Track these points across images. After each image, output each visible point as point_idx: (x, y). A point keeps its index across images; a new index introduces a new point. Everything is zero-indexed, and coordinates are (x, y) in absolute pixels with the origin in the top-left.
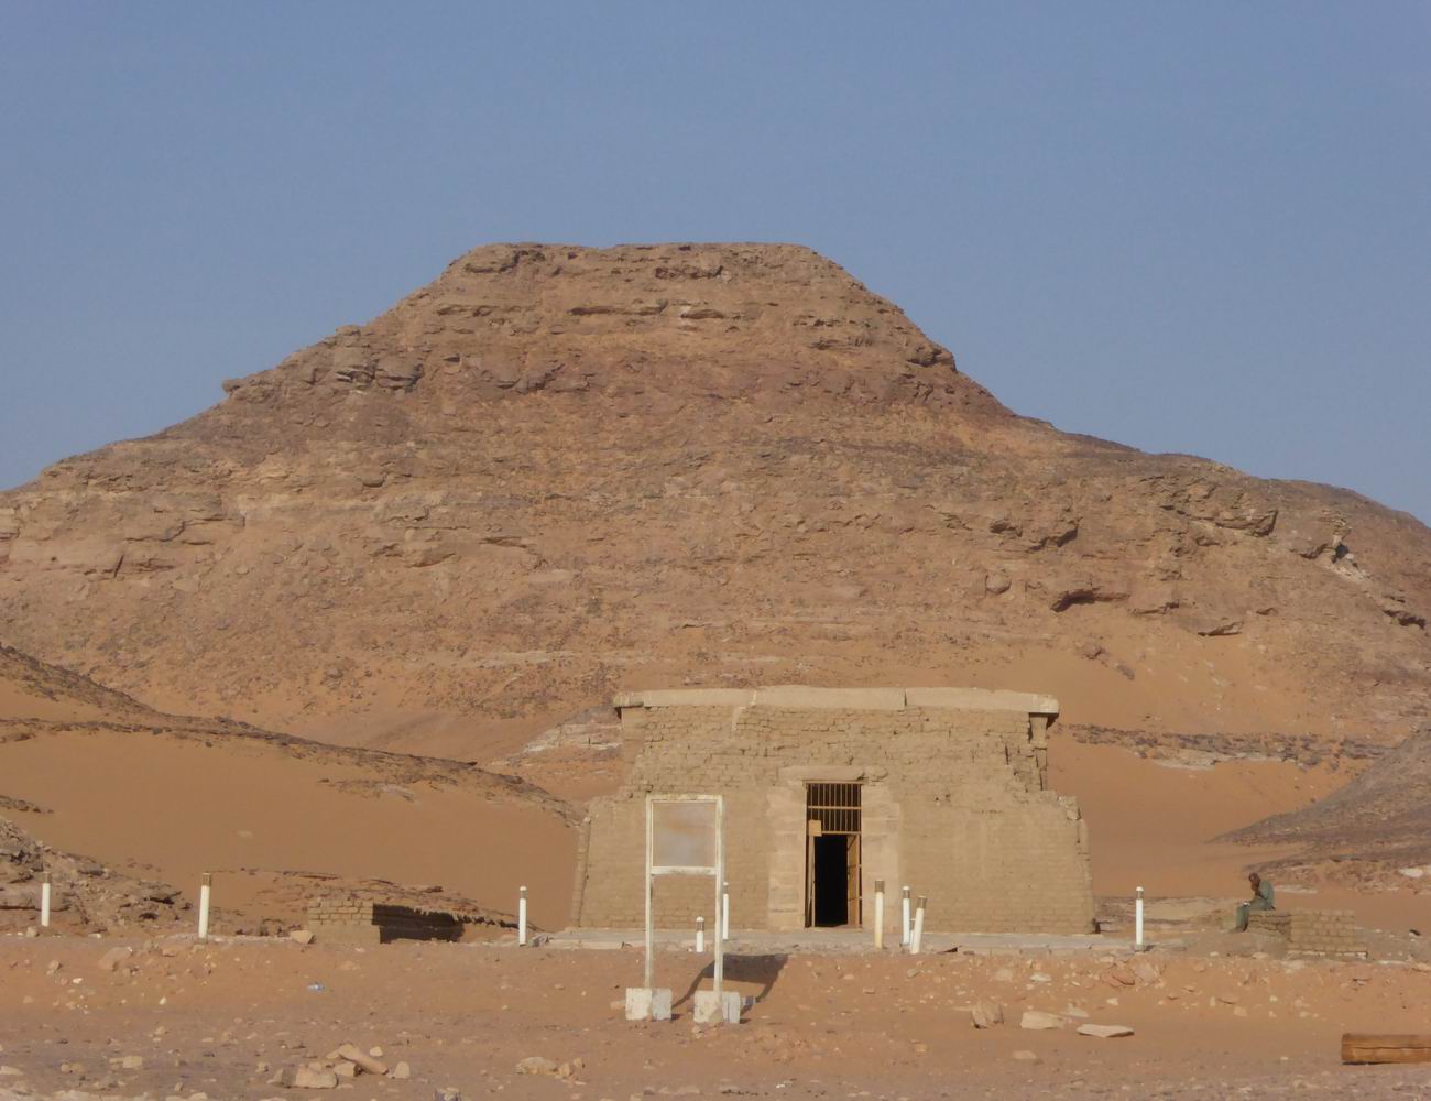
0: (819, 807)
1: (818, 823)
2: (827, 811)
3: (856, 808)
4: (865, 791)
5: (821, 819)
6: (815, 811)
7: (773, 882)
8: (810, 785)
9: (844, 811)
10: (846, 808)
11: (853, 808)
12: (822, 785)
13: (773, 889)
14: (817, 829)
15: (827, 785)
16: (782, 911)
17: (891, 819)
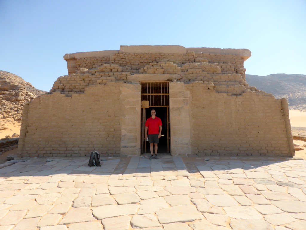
0: (148, 94)
2: (152, 96)
3: (166, 94)
4: (171, 85)
5: (149, 100)
6: (146, 96)
7: (124, 132)
8: (143, 83)
9: (160, 96)
10: (161, 94)
11: (164, 94)
12: (149, 83)
13: (124, 136)
14: (147, 104)
15: (152, 83)
16: (128, 147)
17: (186, 99)
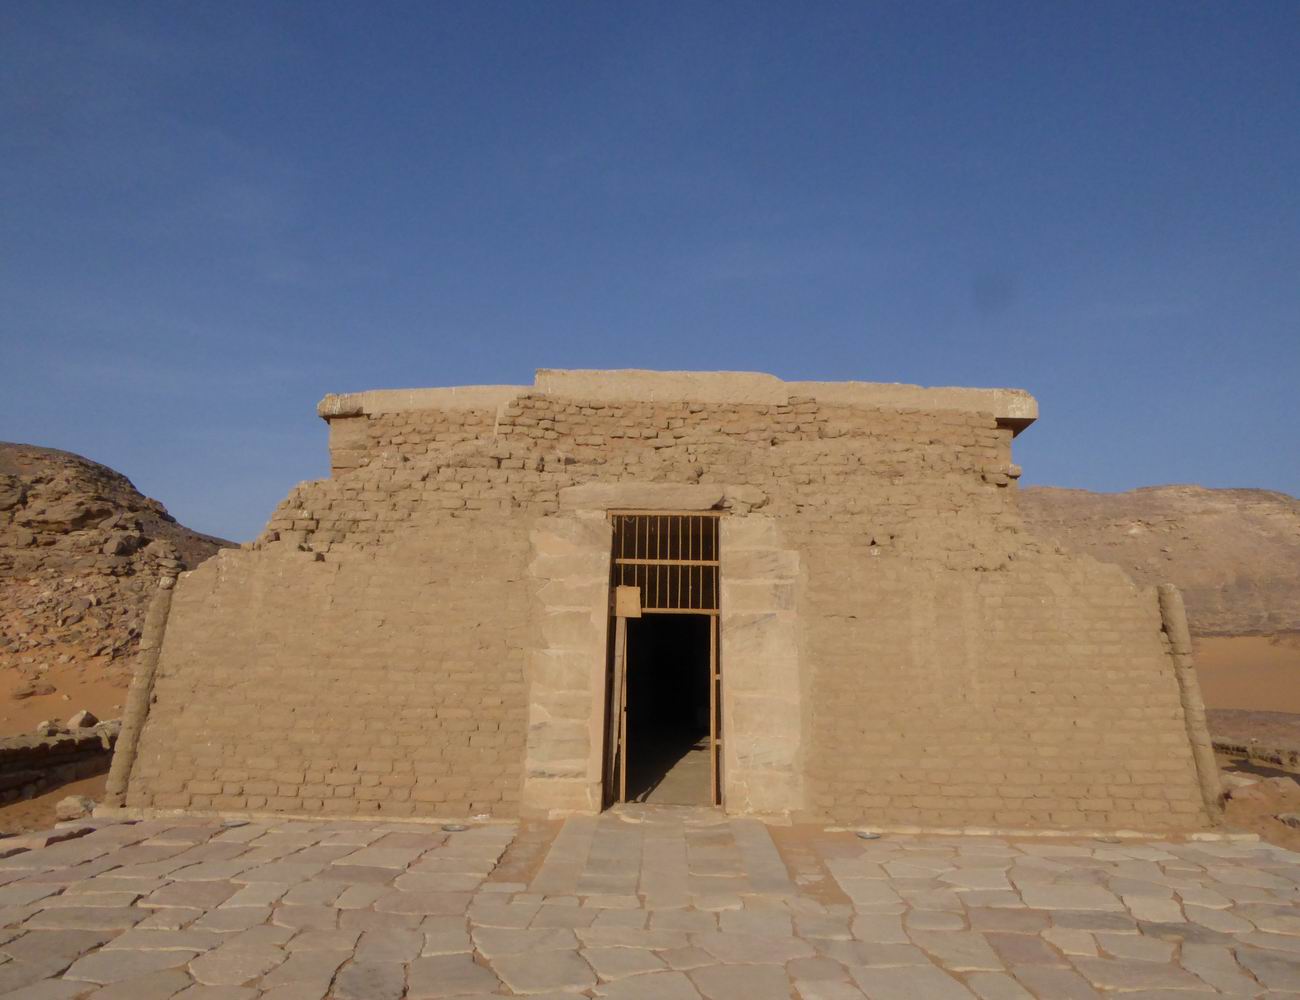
0: (637, 561)
1: (635, 591)
2: (653, 568)
3: (708, 563)
4: (727, 526)
5: (641, 584)
6: (629, 568)
7: (538, 712)
8: (619, 518)
9: (685, 569)
10: (690, 563)
11: (701, 563)
12: (642, 519)
13: (538, 728)
14: (630, 603)
15: (653, 519)
16: (551, 776)
17: (782, 582)
